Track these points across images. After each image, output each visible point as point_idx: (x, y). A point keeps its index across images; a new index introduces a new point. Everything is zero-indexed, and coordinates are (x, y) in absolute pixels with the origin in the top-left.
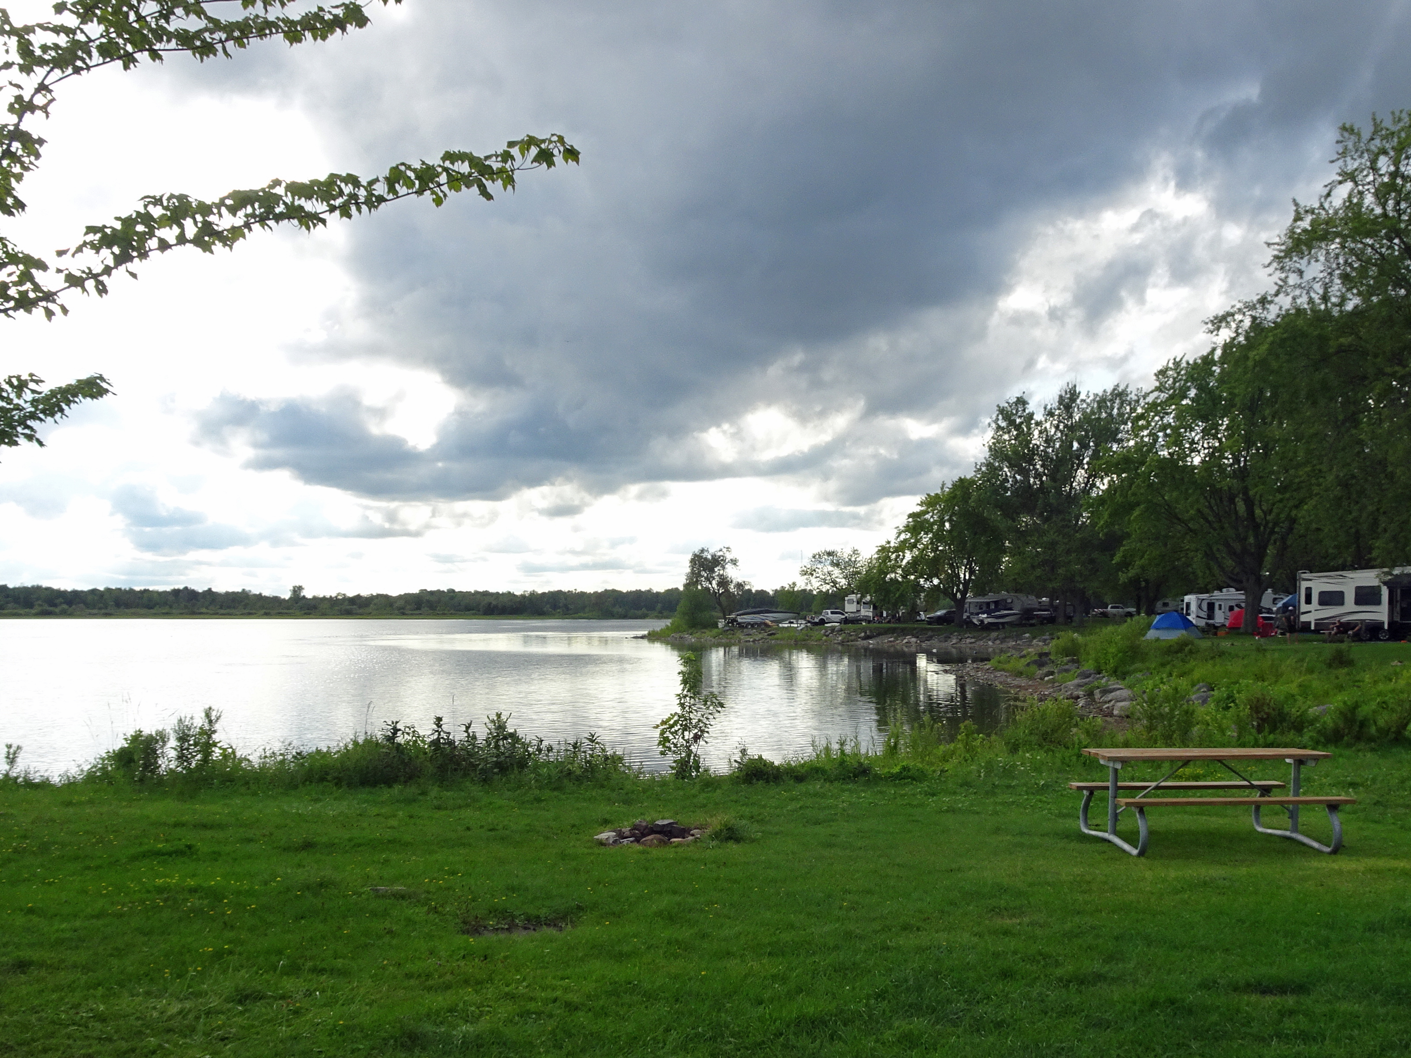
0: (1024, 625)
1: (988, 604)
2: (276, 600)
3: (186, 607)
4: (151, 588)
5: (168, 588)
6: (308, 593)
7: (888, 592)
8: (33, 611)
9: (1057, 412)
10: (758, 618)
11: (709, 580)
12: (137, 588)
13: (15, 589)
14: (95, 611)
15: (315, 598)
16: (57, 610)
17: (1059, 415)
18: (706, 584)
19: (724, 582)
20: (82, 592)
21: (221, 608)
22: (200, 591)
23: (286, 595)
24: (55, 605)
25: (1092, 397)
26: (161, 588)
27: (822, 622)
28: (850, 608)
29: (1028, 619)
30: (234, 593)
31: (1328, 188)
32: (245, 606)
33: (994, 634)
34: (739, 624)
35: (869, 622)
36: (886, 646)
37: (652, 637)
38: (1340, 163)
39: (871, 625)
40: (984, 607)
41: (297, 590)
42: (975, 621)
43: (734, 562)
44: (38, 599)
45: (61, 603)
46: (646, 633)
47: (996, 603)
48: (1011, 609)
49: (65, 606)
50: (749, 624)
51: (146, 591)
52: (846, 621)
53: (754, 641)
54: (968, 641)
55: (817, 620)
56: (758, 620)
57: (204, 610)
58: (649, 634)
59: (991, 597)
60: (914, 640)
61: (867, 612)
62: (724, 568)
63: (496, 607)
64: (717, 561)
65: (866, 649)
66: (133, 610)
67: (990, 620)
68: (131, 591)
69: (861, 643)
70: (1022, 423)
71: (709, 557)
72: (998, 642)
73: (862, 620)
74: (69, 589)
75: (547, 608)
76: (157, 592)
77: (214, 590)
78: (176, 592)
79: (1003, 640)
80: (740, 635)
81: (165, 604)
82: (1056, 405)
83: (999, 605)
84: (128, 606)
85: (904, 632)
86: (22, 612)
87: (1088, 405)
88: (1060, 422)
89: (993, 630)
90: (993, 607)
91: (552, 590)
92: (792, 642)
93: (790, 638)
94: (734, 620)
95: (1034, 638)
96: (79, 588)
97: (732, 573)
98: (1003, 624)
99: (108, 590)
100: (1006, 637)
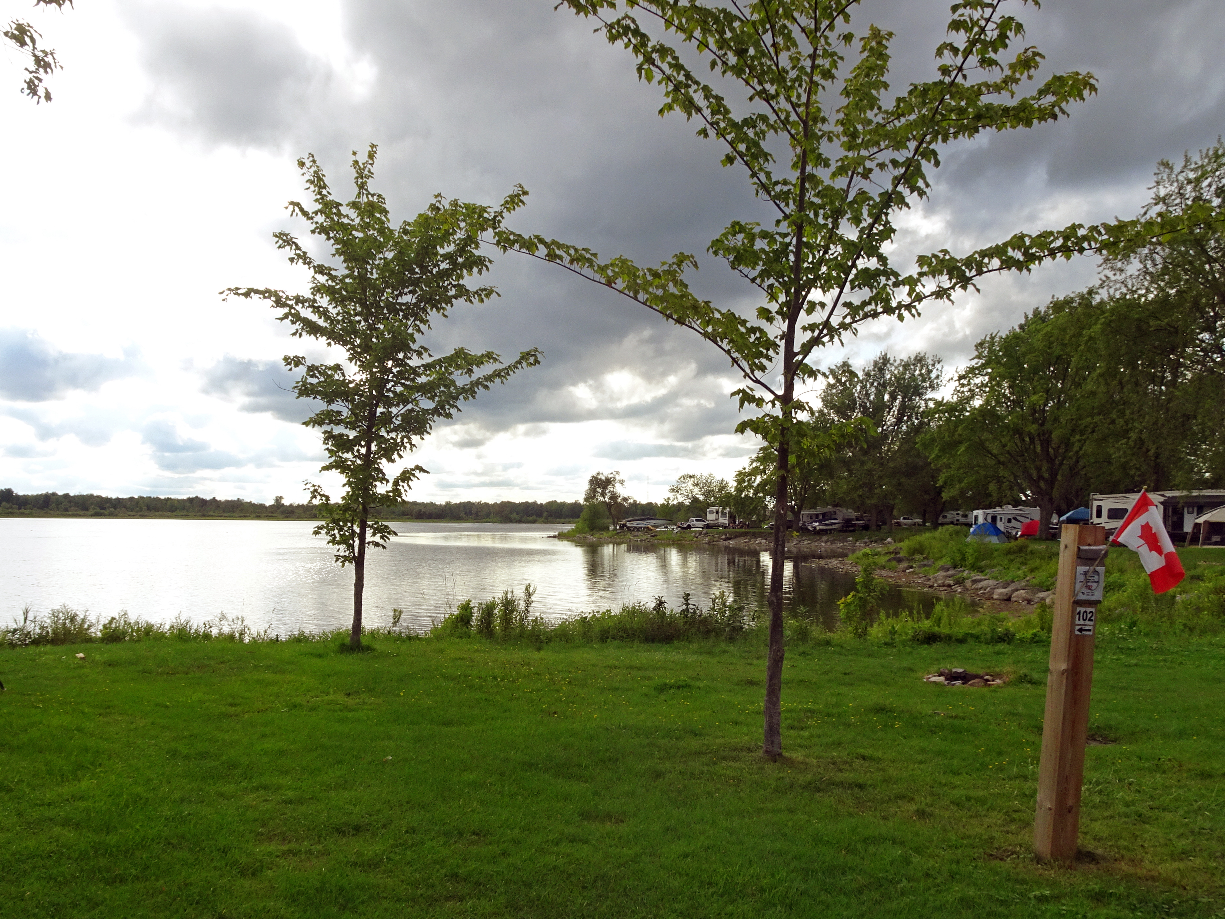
0: (846, 531)
1: (817, 515)
2: (262, 506)
3: (199, 511)
4: (173, 497)
5: (185, 497)
6: (286, 502)
7: (744, 505)
8: (89, 513)
9: (872, 373)
10: (642, 524)
11: (603, 494)
12: (162, 497)
13: (75, 497)
14: (134, 513)
15: (291, 505)
16: (107, 512)
17: (874, 375)
18: (601, 499)
19: (614, 497)
20: (123, 499)
21: (224, 511)
22: (208, 499)
23: (269, 502)
24: (104, 509)
25: (898, 362)
26: (180, 497)
27: (689, 527)
28: (711, 517)
29: (848, 526)
30: (232, 501)
31: (1145, 209)
32: (242, 510)
33: (825, 538)
34: (628, 528)
35: (725, 527)
36: (742, 546)
37: (561, 537)
38: (1155, 190)
39: (727, 530)
40: (814, 518)
41: (278, 500)
42: (810, 528)
43: (622, 482)
44: (92, 504)
45: (109, 508)
46: (557, 534)
47: (824, 515)
48: (836, 519)
49: (112, 509)
50: (635, 528)
51: (169, 499)
52: (708, 527)
53: (641, 541)
54: (806, 542)
55: (685, 526)
56: (642, 525)
57: (212, 513)
58: (559, 535)
59: (820, 510)
60: (764, 541)
61: (724, 520)
62: (614, 486)
63: (425, 513)
64: (608, 482)
65: (726, 548)
66: (160, 513)
67: (821, 527)
68: (158, 499)
69: (722, 543)
70: (846, 381)
71: (603, 478)
72: (829, 543)
73: (719, 526)
74: (114, 497)
75: (462, 514)
76: (178, 500)
77: (218, 498)
78: (190, 500)
79: (833, 542)
80: (629, 536)
81: (184, 509)
82: (872, 368)
83: (825, 516)
84: (156, 509)
85: (755, 536)
86: (81, 513)
87: (896, 368)
88: (874, 380)
89: (823, 535)
90: (820, 517)
91: (463, 501)
92: (671, 542)
93: (669, 539)
94: (624, 525)
95: (857, 541)
96: (120, 497)
97: (621, 491)
98: (830, 530)
99: (141, 498)
100: (834, 540)
